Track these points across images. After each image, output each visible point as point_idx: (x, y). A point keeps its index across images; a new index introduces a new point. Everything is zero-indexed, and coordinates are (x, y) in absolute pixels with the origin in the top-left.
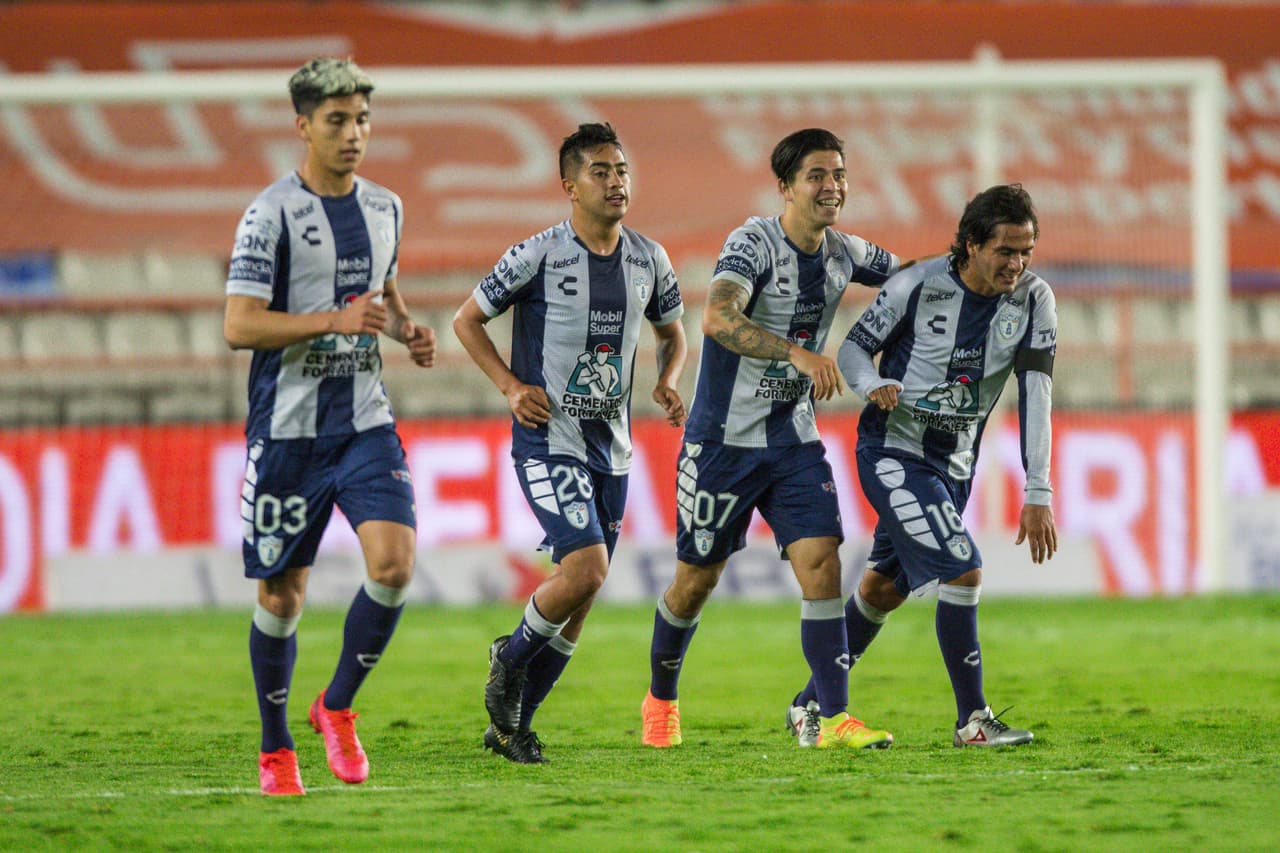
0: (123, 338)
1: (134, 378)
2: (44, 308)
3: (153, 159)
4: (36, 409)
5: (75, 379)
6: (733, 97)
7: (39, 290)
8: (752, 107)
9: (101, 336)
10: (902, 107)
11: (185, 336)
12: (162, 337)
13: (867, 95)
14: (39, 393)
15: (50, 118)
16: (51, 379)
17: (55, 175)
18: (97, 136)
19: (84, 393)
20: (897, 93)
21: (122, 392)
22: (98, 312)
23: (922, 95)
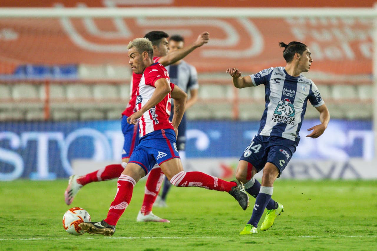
0: (99, 93)
1: (103, 105)
2: (74, 82)
3: (109, 35)
4: (71, 115)
5: (83, 105)
6: (295, 18)
7: (72, 77)
8: (302, 21)
9: (92, 92)
10: (350, 22)
11: (119, 92)
12: (111, 92)
13: (338, 18)
14: (71, 110)
15: (77, 22)
16: (76, 105)
17: (78, 40)
18: (92, 28)
19: (86, 110)
20: (348, 18)
21: (98, 110)
22: (91, 84)
23: (356, 18)
